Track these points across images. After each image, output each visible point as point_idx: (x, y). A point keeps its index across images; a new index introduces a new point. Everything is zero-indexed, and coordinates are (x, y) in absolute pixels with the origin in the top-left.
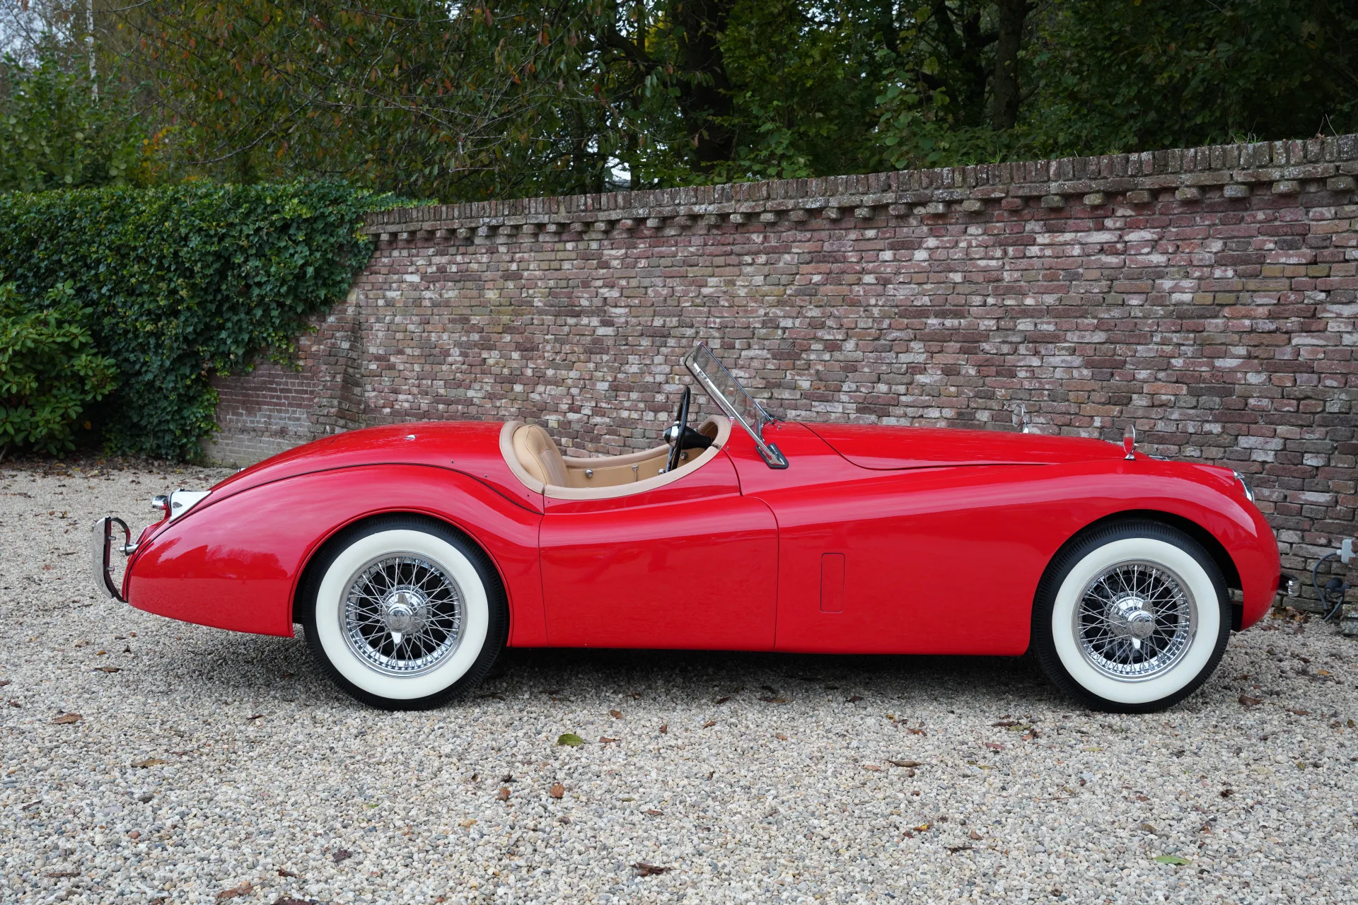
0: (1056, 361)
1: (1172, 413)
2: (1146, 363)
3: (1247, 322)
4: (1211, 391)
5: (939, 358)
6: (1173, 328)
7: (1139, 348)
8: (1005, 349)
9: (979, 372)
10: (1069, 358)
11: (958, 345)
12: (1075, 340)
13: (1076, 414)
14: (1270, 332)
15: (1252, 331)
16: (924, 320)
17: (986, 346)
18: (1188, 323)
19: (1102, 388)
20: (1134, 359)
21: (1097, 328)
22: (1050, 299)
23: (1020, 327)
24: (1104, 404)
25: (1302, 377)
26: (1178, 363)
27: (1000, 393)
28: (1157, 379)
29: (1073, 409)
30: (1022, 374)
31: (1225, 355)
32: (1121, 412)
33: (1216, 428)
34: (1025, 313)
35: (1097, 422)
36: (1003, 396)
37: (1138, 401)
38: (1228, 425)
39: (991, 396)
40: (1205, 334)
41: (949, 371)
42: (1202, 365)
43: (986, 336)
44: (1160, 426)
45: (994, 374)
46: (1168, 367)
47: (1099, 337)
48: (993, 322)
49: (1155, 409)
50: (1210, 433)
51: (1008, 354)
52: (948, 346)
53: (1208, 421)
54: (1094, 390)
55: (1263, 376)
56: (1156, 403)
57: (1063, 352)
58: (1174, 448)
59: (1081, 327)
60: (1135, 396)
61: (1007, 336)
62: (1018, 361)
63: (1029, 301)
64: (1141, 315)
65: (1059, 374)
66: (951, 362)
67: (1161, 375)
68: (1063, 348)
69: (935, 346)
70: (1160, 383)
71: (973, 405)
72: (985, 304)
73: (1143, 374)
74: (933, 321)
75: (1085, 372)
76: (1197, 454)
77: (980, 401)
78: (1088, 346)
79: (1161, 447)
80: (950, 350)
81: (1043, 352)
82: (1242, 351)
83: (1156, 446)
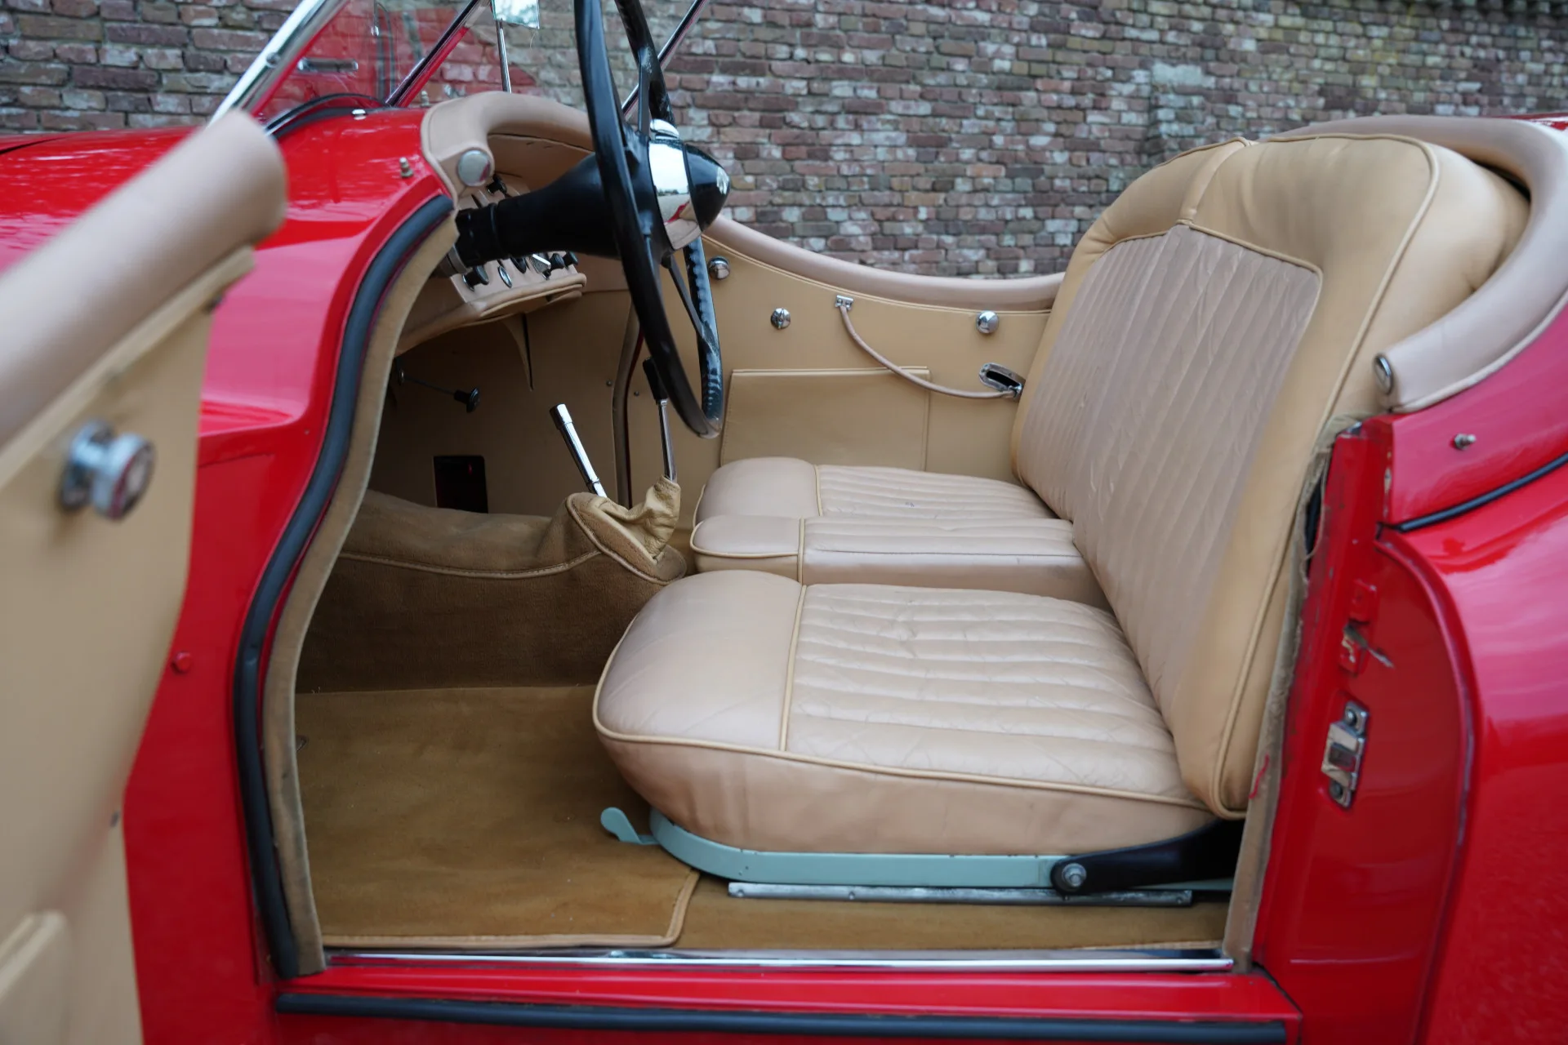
0: (879, 137)
1: (992, 198)
2: (970, 141)
3: (1055, 97)
4: (1026, 172)
5: (732, 134)
6: (995, 100)
7: (965, 122)
8: (820, 121)
9: (784, 153)
10: (893, 134)
11: (757, 115)
12: (900, 110)
13: (899, 205)
14: (1070, 109)
15: (1059, 107)
16: (706, 76)
17: (794, 117)
18: (1009, 95)
19: (927, 170)
20: (960, 137)
21: (922, 97)
22: (872, 57)
23: (837, 92)
24: (927, 191)
25: (1095, 156)
26: (999, 140)
27: (813, 181)
28: (980, 160)
29: (897, 199)
30: (840, 155)
31: (1038, 132)
32: (945, 200)
33: (1027, 212)
34: (844, 73)
35: (923, 214)
36: (815, 186)
37: (962, 185)
38: (1039, 209)
39: (800, 186)
40: (1022, 108)
41: (745, 153)
42: (1018, 142)
43: (792, 103)
44: (984, 214)
45: (804, 156)
46: (991, 146)
47: (925, 108)
48: (803, 84)
49: (978, 195)
50: (1024, 219)
51: (823, 129)
52: (745, 117)
53: (1020, 206)
54: (918, 175)
55: (1066, 155)
56: (979, 187)
57: (888, 126)
58: (993, 238)
59: (906, 95)
60: (959, 181)
61: (821, 104)
62: (837, 137)
63: (848, 57)
64: (965, 82)
65: (881, 154)
66: (748, 139)
67: (984, 155)
68: (888, 121)
69: (723, 117)
70: (980, 165)
71: (777, 200)
72: (791, 57)
73: (967, 154)
74: (718, 79)
75: (911, 152)
76: (1012, 243)
77: (787, 194)
78: (915, 119)
79: (983, 238)
80: (747, 122)
81: (865, 126)
82: (1050, 127)
83: (977, 238)
